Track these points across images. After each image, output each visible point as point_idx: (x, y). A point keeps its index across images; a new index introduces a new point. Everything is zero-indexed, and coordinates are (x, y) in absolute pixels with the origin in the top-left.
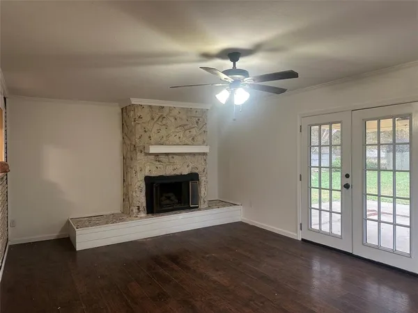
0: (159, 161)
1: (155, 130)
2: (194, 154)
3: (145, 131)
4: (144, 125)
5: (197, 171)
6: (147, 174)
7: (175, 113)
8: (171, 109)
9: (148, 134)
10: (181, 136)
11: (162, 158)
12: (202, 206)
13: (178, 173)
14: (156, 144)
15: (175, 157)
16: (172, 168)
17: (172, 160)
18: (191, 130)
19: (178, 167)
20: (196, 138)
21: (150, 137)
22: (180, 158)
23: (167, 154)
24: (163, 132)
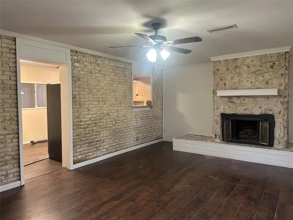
0: (232, 102)
1: (229, 78)
2: (268, 97)
3: (221, 80)
4: (221, 75)
5: (271, 113)
6: (222, 111)
7: (248, 61)
8: (244, 59)
9: (223, 82)
10: (254, 81)
11: (235, 100)
12: (275, 146)
13: (249, 113)
14: (230, 89)
15: (247, 99)
16: (243, 108)
17: (243, 102)
18: (265, 75)
19: (250, 107)
20: (270, 81)
21: (225, 84)
22: (251, 100)
23: (239, 97)
24: (236, 79)
